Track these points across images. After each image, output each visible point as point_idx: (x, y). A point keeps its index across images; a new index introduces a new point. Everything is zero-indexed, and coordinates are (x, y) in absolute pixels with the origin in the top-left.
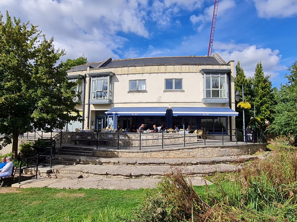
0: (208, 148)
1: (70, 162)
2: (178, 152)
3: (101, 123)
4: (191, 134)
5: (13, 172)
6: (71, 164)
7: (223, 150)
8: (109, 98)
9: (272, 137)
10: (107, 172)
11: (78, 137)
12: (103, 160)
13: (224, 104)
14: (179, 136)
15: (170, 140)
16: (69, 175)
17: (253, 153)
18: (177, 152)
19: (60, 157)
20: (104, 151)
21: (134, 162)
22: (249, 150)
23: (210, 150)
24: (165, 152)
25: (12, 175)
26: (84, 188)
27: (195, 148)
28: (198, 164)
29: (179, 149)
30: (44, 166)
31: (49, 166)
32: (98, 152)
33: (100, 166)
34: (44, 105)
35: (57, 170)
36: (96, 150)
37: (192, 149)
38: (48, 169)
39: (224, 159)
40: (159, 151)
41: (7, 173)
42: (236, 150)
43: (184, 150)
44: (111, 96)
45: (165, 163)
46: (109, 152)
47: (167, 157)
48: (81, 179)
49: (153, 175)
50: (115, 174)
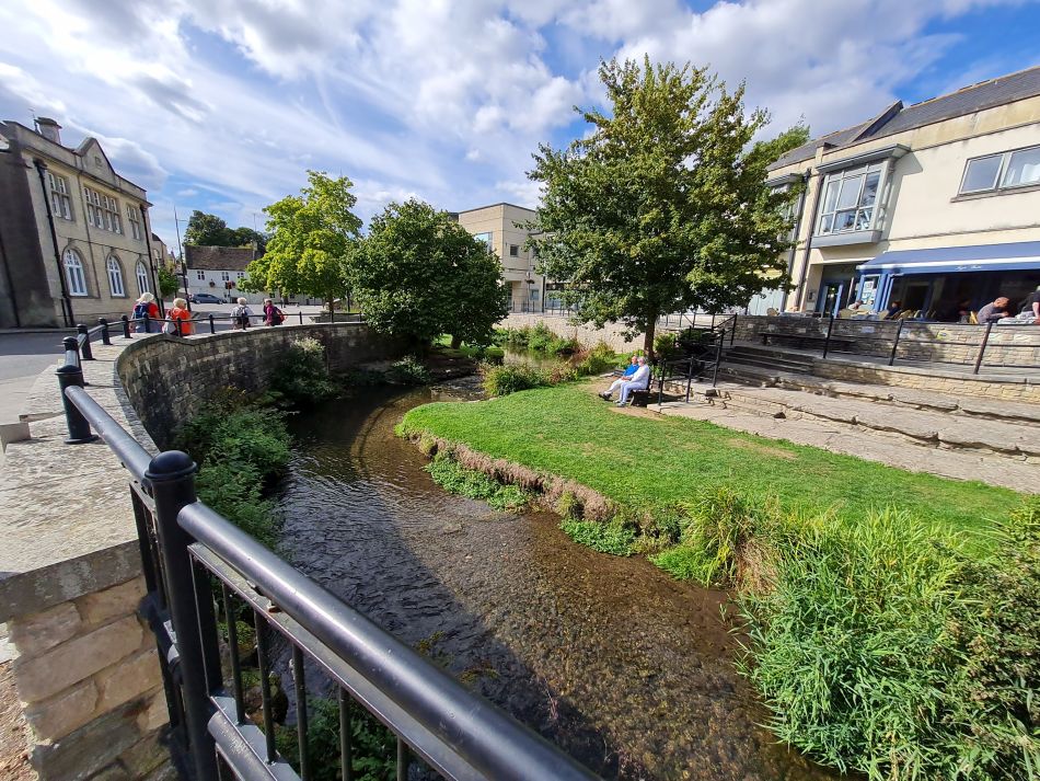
1: (754, 381)
3: (836, 296)
5: (649, 383)
6: (757, 385)
8: (875, 226)
10: (854, 418)
11: (771, 328)
12: (841, 387)
16: (755, 407)
19: (731, 368)
20: (844, 365)
21: (950, 404)
25: (648, 388)
26: (792, 441)
30: (701, 381)
31: (711, 382)
32: (825, 366)
33: (834, 399)
34: (711, 254)
35: (727, 393)
36: (820, 361)
38: (710, 387)
41: (639, 384)
44: (883, 219)
46: (860, 370)
48: (782, 420)
49: (1030, 454)
50: (882, 425)
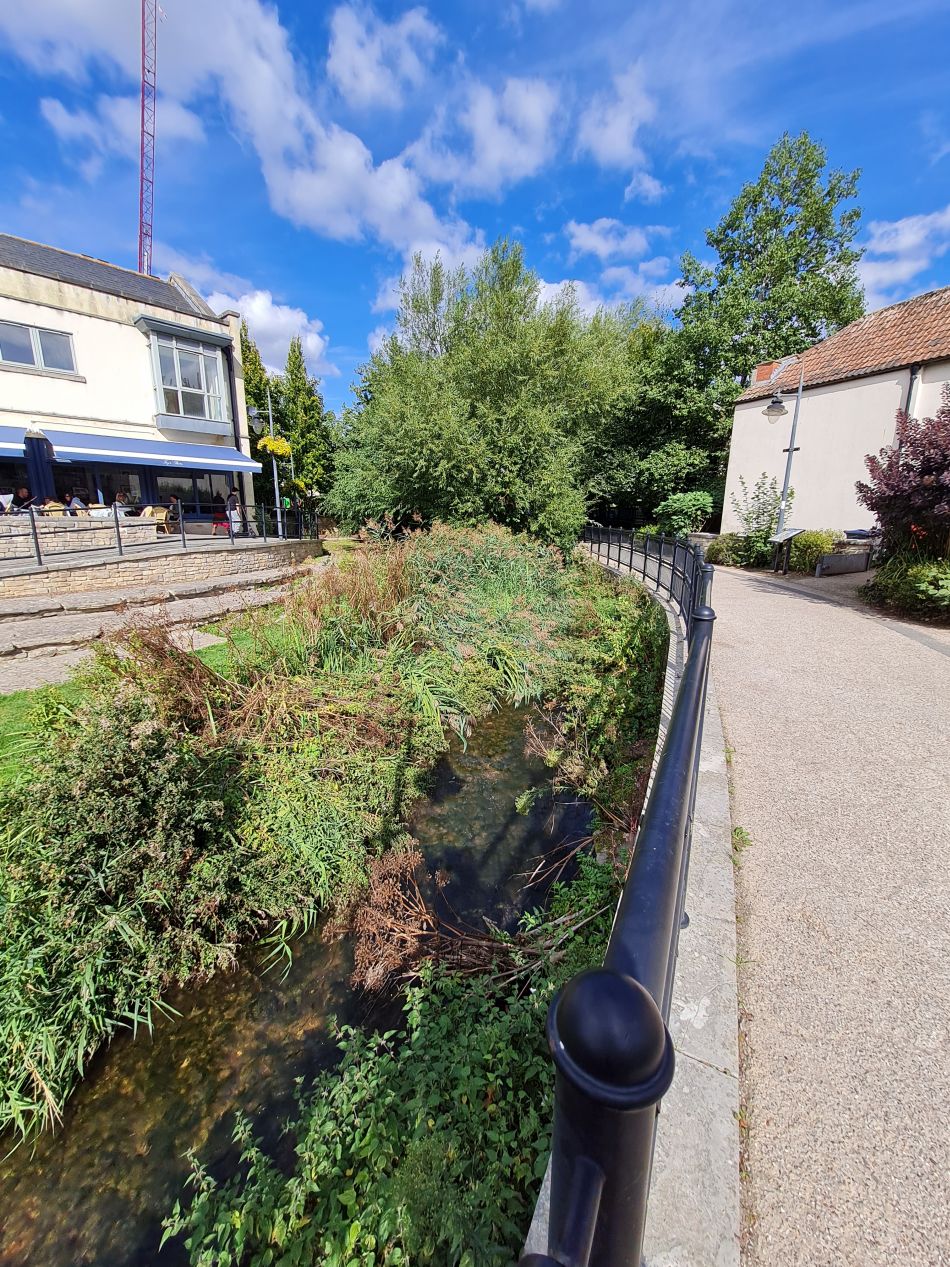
0: (193, 556)
2: (103, 573)
4: (136, 518)
7: (234, 557)
9: (327, 527)
13: (220, 438)
14: (94, 525)
15: (62, 539)
17: (300, 561)
18: (98, 574)
22: (293, 555)
23: (200, 559)
24: (51, 575)
27: (158, 557)
28: (174, 600)
29: (104, 564)
37: (147, 560)
39: (241, 580)
40: (30, 575)
42: (265, 557)
43: (121, 565)
45: (62, 609)
47: (64, 589)
49: (28, 649)
